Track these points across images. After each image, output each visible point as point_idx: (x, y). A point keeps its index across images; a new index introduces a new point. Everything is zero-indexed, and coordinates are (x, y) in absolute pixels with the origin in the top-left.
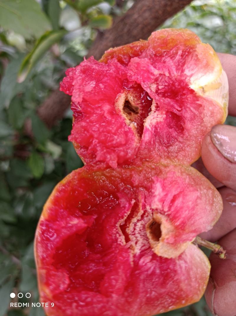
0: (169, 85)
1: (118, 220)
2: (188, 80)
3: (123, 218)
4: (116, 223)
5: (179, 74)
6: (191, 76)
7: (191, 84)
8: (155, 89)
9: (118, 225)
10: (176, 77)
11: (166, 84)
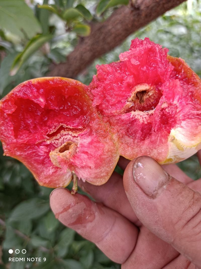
0: (170, 115)
1: (65, 123)
2: (178, 126)
3: (67, 125)
4: (62, 123)
5: (181, 118)
6: (182, 127)
7: (174, 129)
8: (164, 107)
9: (61, 124)
10: (177, 117)
11: (171, 113)
